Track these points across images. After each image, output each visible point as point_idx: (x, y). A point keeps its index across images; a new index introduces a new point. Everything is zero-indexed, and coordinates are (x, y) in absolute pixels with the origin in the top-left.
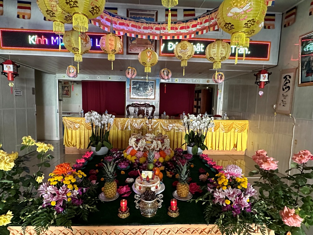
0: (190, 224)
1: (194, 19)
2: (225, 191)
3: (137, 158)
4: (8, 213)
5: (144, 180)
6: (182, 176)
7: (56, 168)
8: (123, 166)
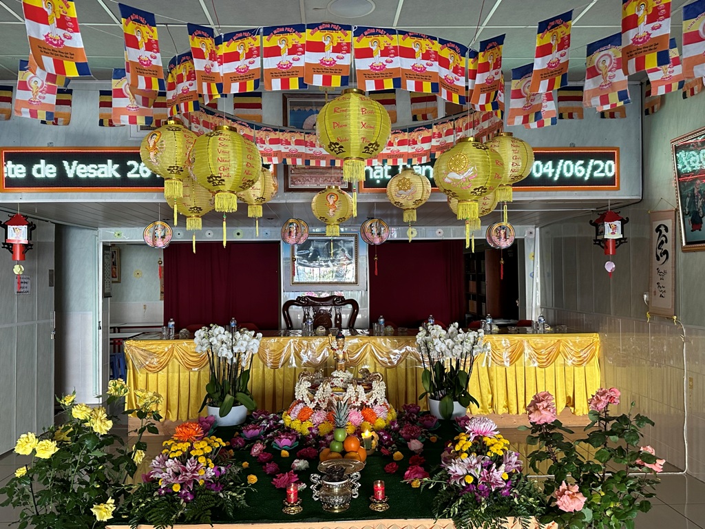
0: (406, 519)
1: (424, 126)
2: (466, 461)
3: (314, 424)
4: (108, 502)
8: (285, 442)
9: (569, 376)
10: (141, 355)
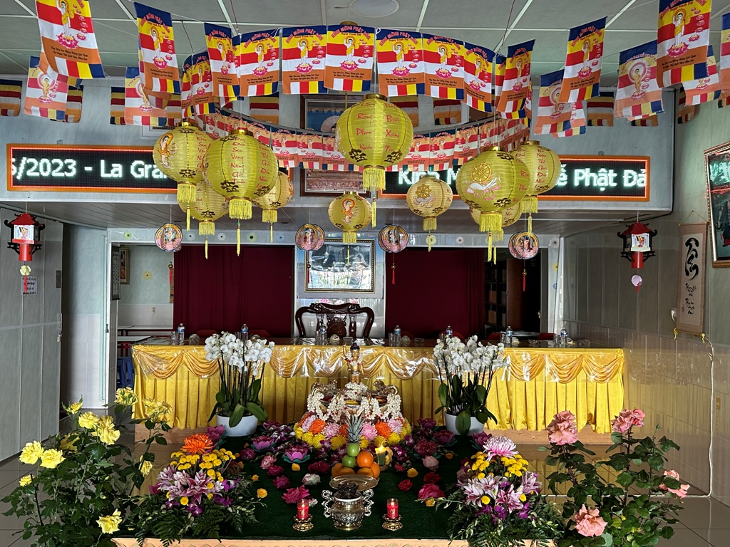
0: (420, 539)
1: (447, 131)
2: (483, 481)
3: (327, 438)
4: (114, 514)
7: (187, 442)
8: (296, 455)
9: (591, 392)
10: (150, 361)
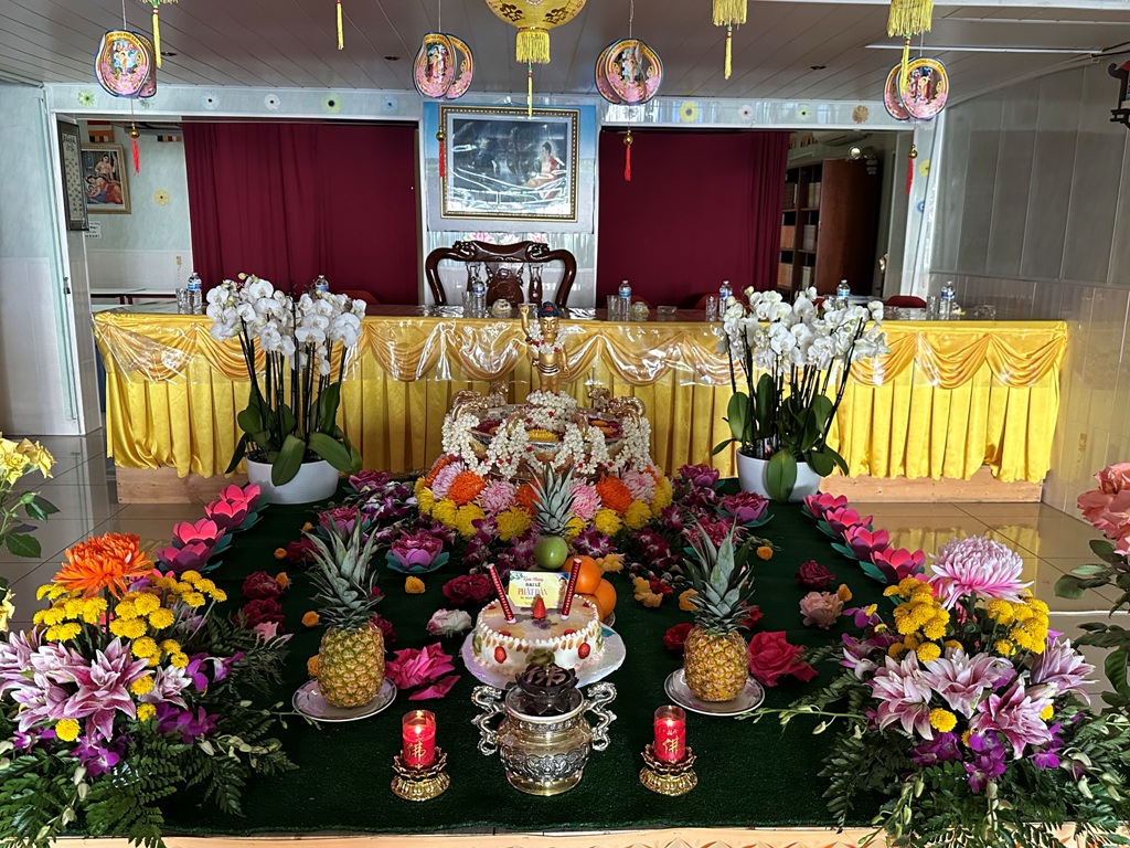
0: (751, 826)
2: (933, 665)
3: (487, 513)
5: (520, 619)
6: (712, 595)
7: (71, 560)
8: (415, 553)
9: (998, 405)
10: (130, 344)
